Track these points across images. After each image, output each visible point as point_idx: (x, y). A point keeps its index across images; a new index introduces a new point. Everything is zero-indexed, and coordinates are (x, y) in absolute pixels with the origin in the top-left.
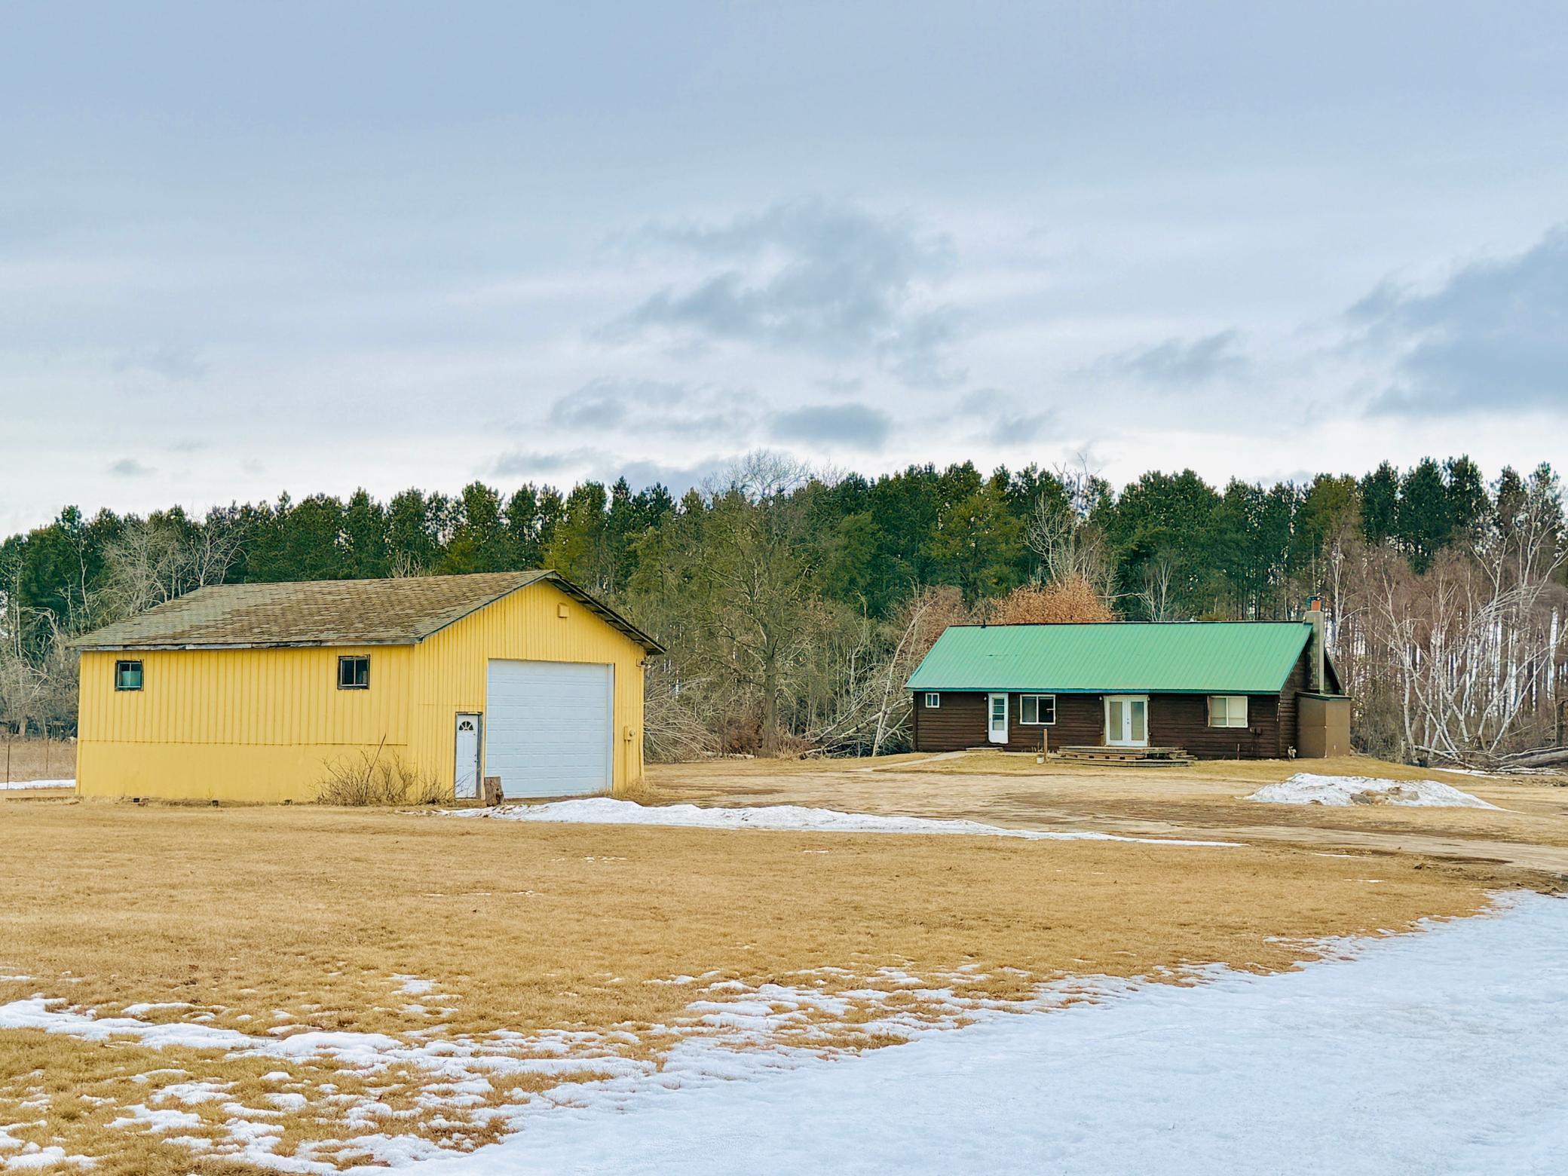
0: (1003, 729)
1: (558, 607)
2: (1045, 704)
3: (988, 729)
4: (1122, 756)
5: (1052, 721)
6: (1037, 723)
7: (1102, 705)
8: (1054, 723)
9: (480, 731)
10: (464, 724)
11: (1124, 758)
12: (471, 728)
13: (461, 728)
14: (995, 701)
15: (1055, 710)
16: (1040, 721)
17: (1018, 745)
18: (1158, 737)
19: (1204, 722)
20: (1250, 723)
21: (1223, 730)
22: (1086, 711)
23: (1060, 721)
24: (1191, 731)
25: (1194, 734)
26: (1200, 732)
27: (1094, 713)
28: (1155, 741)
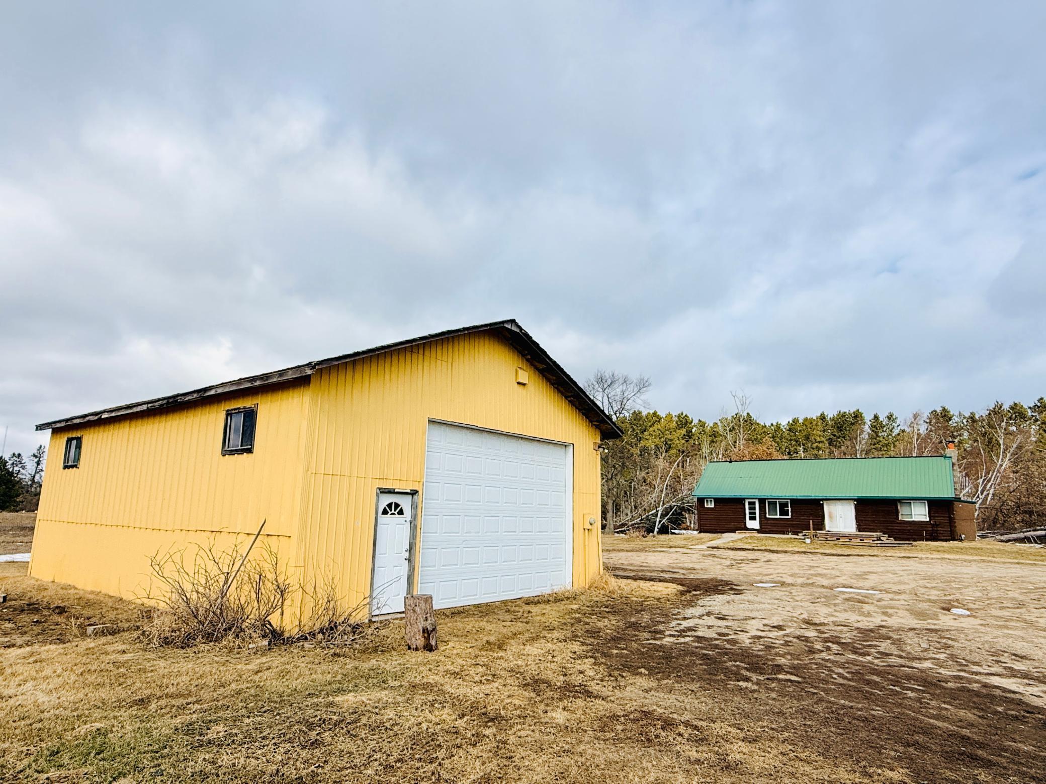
0: (756, 520)
1: (517, 372)
2: (783, 506)
3: (745, 520)
5: (788, 515)
6: (778, 516)
7: (822, 507)
8: (790, 517)
9: (414, 517)
10: (390, 505)
11: (863, 540)
12: (401, 513)
13: (385, 512)
14: (750, 503)
15: (790, 509)
16: (780, 515)
17: (767, 530)
18: (863, 526)
19: (896, 517)
20: (931, 518)
21: (910, 522)
22: (811, 509)
23: (794, 516)
24: (887, 522)
25: (889, 524)
26: (893, 523)
27: (817, 511)
28: (861, 528)
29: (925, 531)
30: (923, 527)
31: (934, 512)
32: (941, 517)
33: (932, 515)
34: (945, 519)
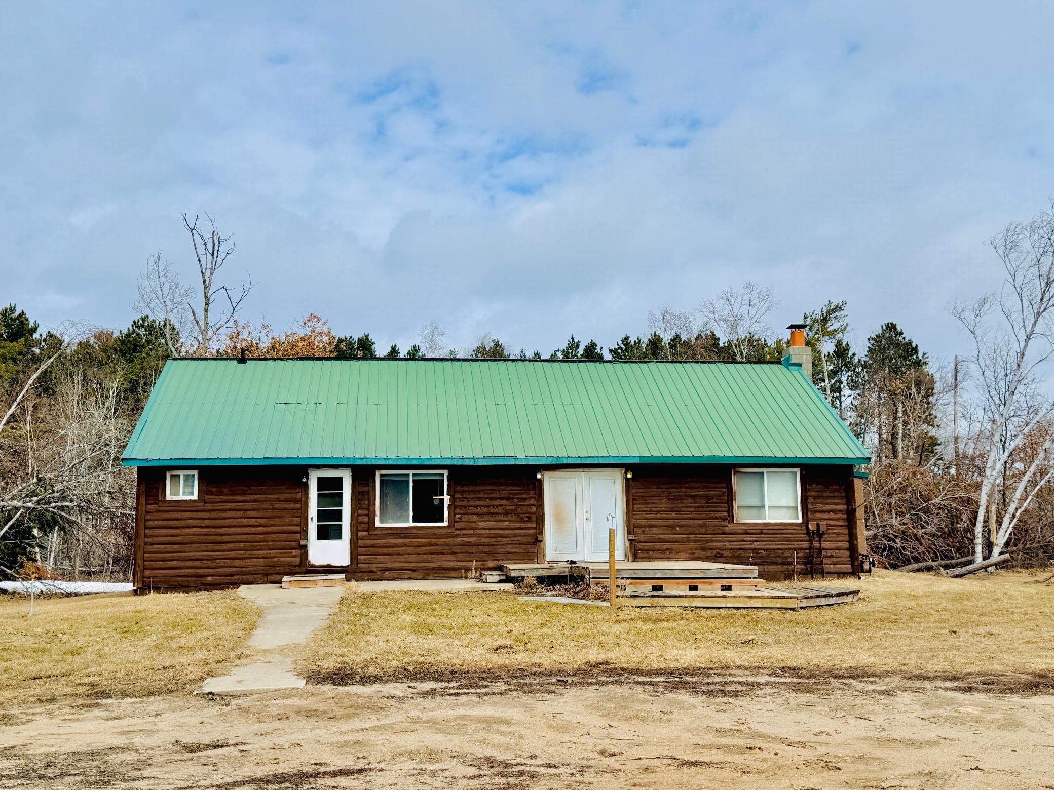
0: (339, 537)
2: (427, 489)
3: (306, 539)
4: (725, 582)
5: (442, 520)
6: (411, 524)
7: (538, 489)
8: (445, 524)
11: (729, 588)
14: (323, 483)
15: (447, 498)
16: (415, 520)
17: (373, 567)
18: (645, 542)
19: (726, 514)
20: (807, 515)
21: (760, 528)
22: (508, 499)
23: (458, 519)
24: (704, 530)
25: (710, 536)
26: (720, 532)
27: (524, 502)
28: (640, 550)
29: (794, 550)
30: (789, 540)
31: (815, 498)
32: (829, 511)
33: (810, 507)
34: (838, 516)
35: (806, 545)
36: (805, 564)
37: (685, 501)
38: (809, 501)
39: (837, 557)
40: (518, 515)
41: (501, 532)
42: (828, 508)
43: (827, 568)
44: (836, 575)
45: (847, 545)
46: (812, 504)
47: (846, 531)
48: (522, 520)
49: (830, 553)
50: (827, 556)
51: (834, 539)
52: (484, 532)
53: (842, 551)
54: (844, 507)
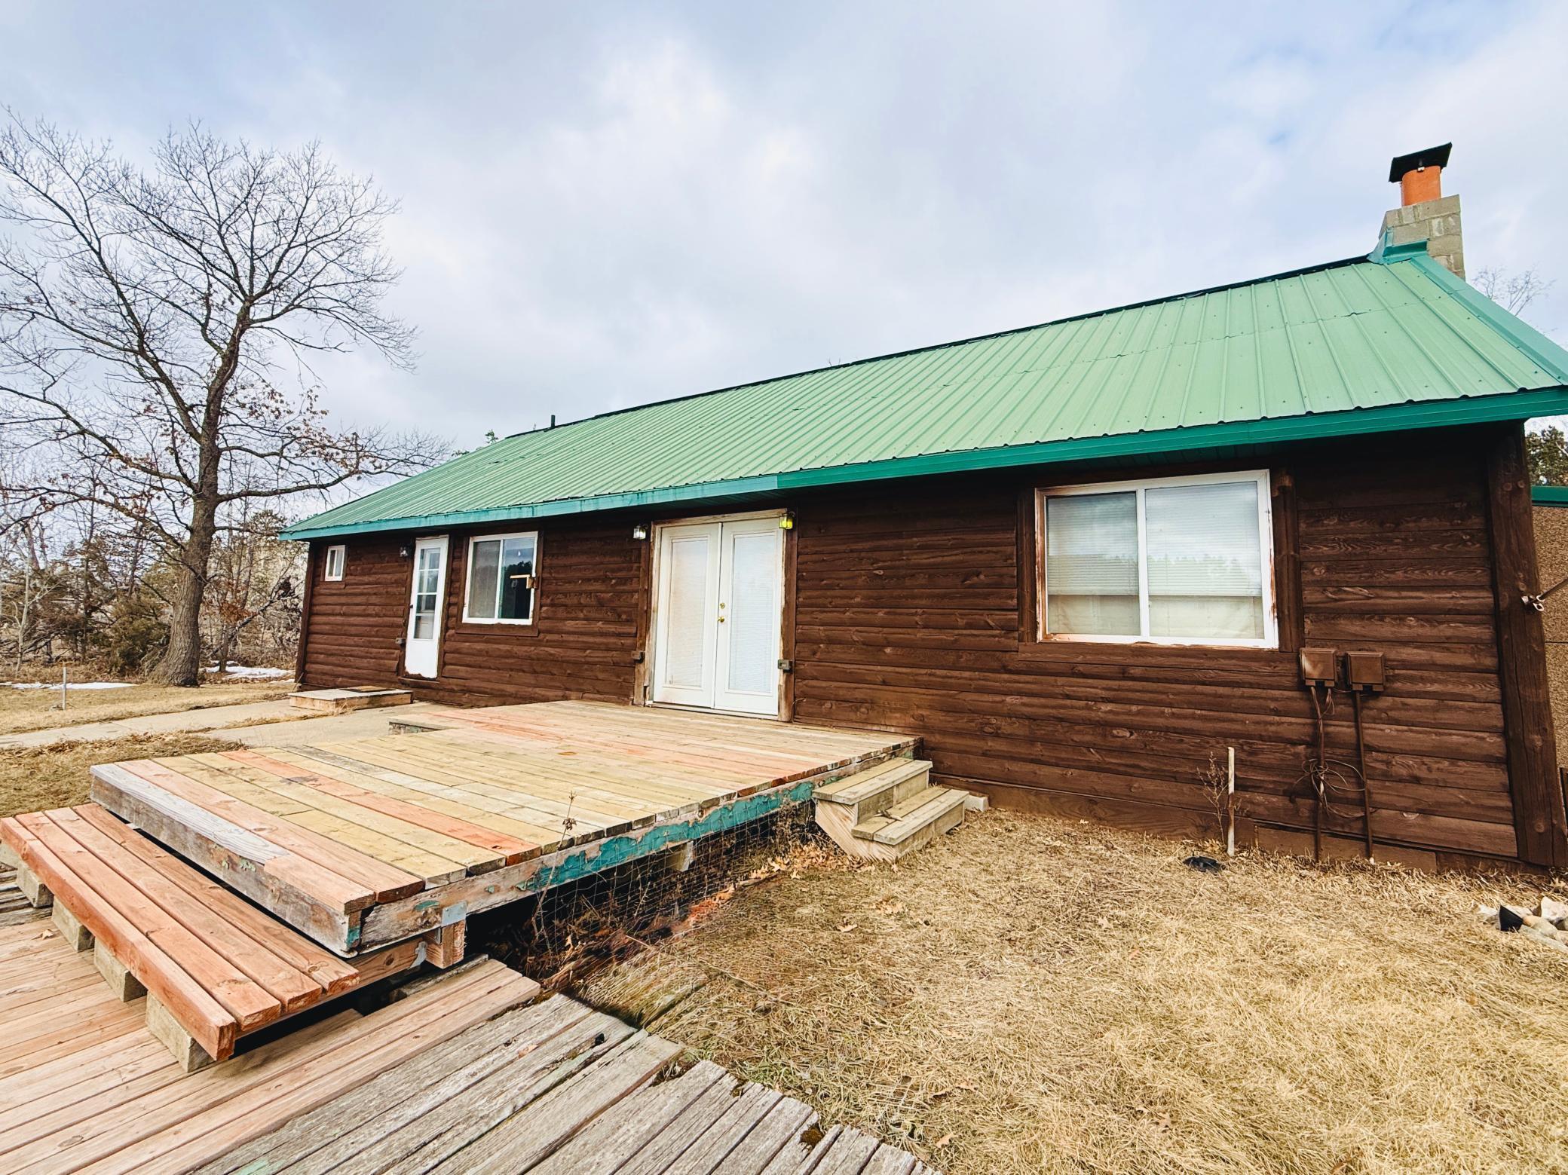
0: (432, 636)
3: (405, 636)
5: (527, 617)
6: (496, 620)
7: (640, 559)
8: (528, 622)
14: (426, 557)
15: (534, 577)
16: (503, 615)
17: (455, 685)
18: (815, 678)
19: (1015, 616)
20: (1300, 625)
21: (1119, 659)
22: (605, 580)
23: (544, 615)
24: (951, 657)
25: (967, 674)
26: (995, 665)
27: (625, 584)
28: (805, 695)
29: (1242, 739)
30: (1218, 704)
31: (1333, 565)
32: (1400, 614)
33: (1310, 596)
34: (1445, 630)
35: (1294, 726)
36: (1291, 794)
37: (908, 582)
38: (1306, 577)
39: (1436, 784)
40: (613, 609)
41: (591, 639)
42: (1392, 599)
43: (1384, 820)
44: (1430, 859)
45: (1493, 743)
46: (1322, 585)
47: (1493, 691)
48: (619, 621)
49: (1403, 765)
50: (1386, 776)
51: (1427, 717)
52: (571, 638)
53: (1463, 767)
54: (1485, 598)
